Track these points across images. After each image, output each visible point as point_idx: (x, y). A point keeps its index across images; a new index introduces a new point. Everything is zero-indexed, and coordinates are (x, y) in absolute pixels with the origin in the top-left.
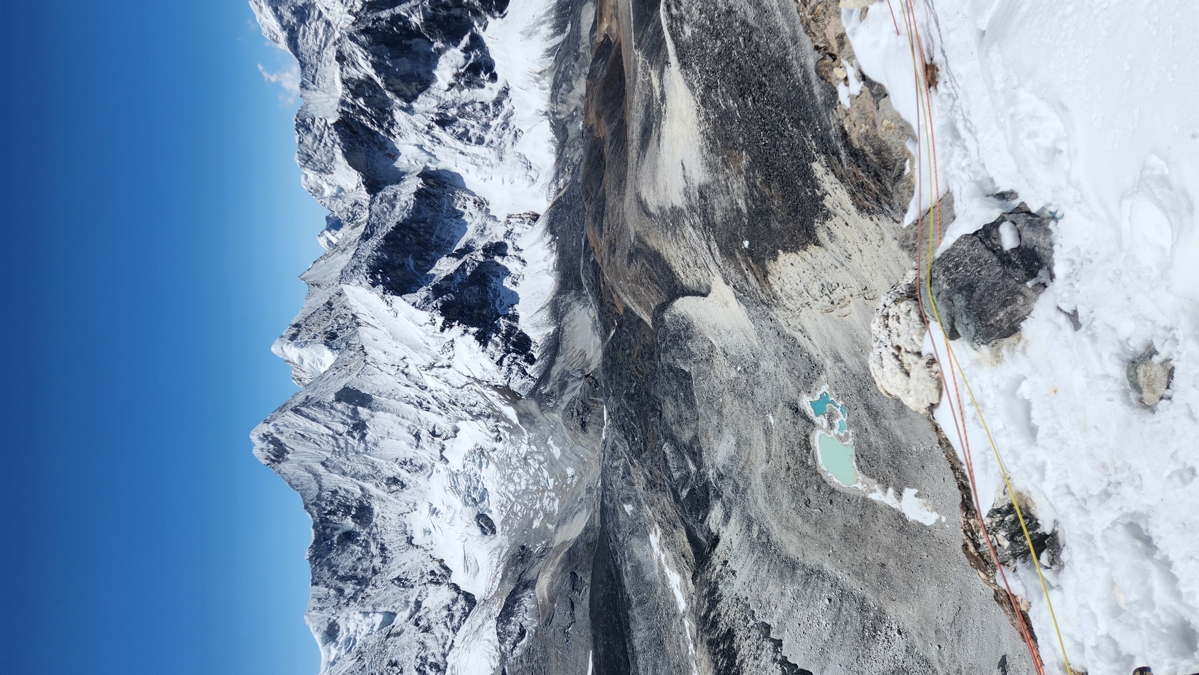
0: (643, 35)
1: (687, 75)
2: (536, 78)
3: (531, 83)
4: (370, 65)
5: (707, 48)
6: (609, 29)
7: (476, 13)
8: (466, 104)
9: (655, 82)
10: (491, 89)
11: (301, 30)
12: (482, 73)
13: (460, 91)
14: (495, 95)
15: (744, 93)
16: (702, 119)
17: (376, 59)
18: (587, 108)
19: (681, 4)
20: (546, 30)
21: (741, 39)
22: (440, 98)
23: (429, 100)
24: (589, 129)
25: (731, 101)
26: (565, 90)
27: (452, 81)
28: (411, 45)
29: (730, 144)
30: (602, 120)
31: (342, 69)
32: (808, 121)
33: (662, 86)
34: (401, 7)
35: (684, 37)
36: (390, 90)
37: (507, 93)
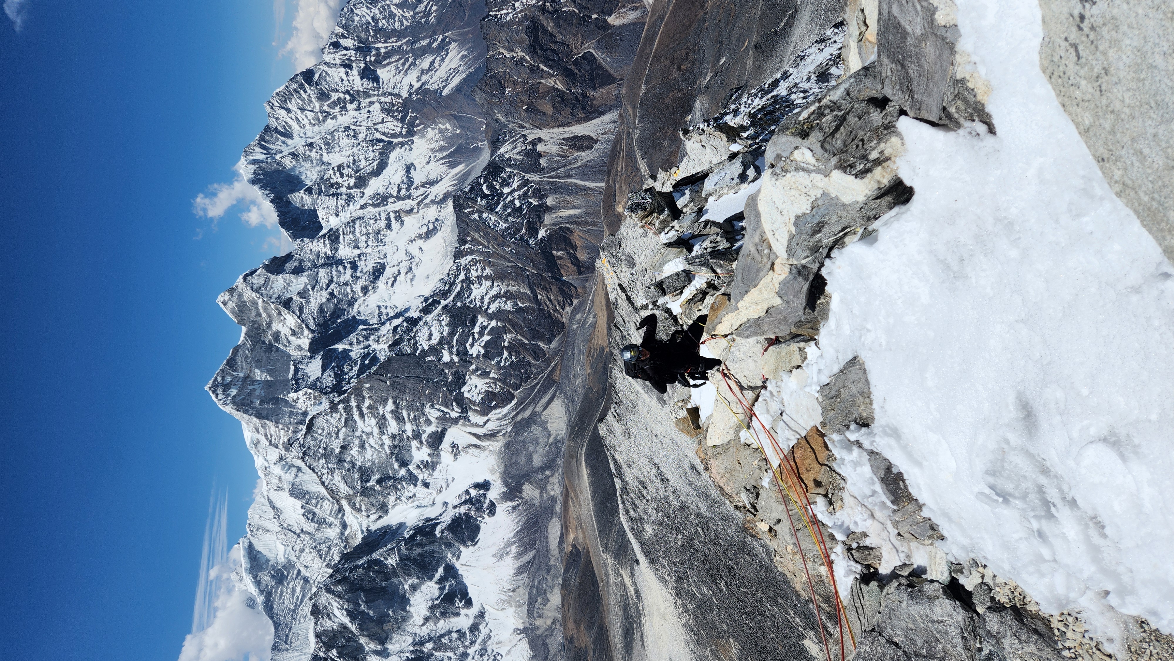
0: (608, 540)
1: (657, 569)
2: (510, 597)
3: (505, 603)
4: (345, 613)
5: (670, 542)
6: (576, 539)
7: (449, 545)
8: (442, 636)
9: (628, 581)
10: (467, 615)
11: (279, 592)
12: (457, 600)
13: (435, 625)
14: (470, 621)
15: (716, 579)
16: (680, 611)
17: (351, 606)
18: (564, 618)
19: (637, 507)
20: (516, 549)
21: (699, 530)
22: (415, 634)
23: (404, 638)
24: (571, 641)
25: (705, 589)
26: (541, 604)
27: (428, 614)
28: (386, 586)
29: (715, 633)
30: (582, 628)
31: (316, 623)
32: (786, 597)
33: (635, 584)
34: (378, 552)
35: (646, 536)
36: (364, 636)
37: (483, 617)
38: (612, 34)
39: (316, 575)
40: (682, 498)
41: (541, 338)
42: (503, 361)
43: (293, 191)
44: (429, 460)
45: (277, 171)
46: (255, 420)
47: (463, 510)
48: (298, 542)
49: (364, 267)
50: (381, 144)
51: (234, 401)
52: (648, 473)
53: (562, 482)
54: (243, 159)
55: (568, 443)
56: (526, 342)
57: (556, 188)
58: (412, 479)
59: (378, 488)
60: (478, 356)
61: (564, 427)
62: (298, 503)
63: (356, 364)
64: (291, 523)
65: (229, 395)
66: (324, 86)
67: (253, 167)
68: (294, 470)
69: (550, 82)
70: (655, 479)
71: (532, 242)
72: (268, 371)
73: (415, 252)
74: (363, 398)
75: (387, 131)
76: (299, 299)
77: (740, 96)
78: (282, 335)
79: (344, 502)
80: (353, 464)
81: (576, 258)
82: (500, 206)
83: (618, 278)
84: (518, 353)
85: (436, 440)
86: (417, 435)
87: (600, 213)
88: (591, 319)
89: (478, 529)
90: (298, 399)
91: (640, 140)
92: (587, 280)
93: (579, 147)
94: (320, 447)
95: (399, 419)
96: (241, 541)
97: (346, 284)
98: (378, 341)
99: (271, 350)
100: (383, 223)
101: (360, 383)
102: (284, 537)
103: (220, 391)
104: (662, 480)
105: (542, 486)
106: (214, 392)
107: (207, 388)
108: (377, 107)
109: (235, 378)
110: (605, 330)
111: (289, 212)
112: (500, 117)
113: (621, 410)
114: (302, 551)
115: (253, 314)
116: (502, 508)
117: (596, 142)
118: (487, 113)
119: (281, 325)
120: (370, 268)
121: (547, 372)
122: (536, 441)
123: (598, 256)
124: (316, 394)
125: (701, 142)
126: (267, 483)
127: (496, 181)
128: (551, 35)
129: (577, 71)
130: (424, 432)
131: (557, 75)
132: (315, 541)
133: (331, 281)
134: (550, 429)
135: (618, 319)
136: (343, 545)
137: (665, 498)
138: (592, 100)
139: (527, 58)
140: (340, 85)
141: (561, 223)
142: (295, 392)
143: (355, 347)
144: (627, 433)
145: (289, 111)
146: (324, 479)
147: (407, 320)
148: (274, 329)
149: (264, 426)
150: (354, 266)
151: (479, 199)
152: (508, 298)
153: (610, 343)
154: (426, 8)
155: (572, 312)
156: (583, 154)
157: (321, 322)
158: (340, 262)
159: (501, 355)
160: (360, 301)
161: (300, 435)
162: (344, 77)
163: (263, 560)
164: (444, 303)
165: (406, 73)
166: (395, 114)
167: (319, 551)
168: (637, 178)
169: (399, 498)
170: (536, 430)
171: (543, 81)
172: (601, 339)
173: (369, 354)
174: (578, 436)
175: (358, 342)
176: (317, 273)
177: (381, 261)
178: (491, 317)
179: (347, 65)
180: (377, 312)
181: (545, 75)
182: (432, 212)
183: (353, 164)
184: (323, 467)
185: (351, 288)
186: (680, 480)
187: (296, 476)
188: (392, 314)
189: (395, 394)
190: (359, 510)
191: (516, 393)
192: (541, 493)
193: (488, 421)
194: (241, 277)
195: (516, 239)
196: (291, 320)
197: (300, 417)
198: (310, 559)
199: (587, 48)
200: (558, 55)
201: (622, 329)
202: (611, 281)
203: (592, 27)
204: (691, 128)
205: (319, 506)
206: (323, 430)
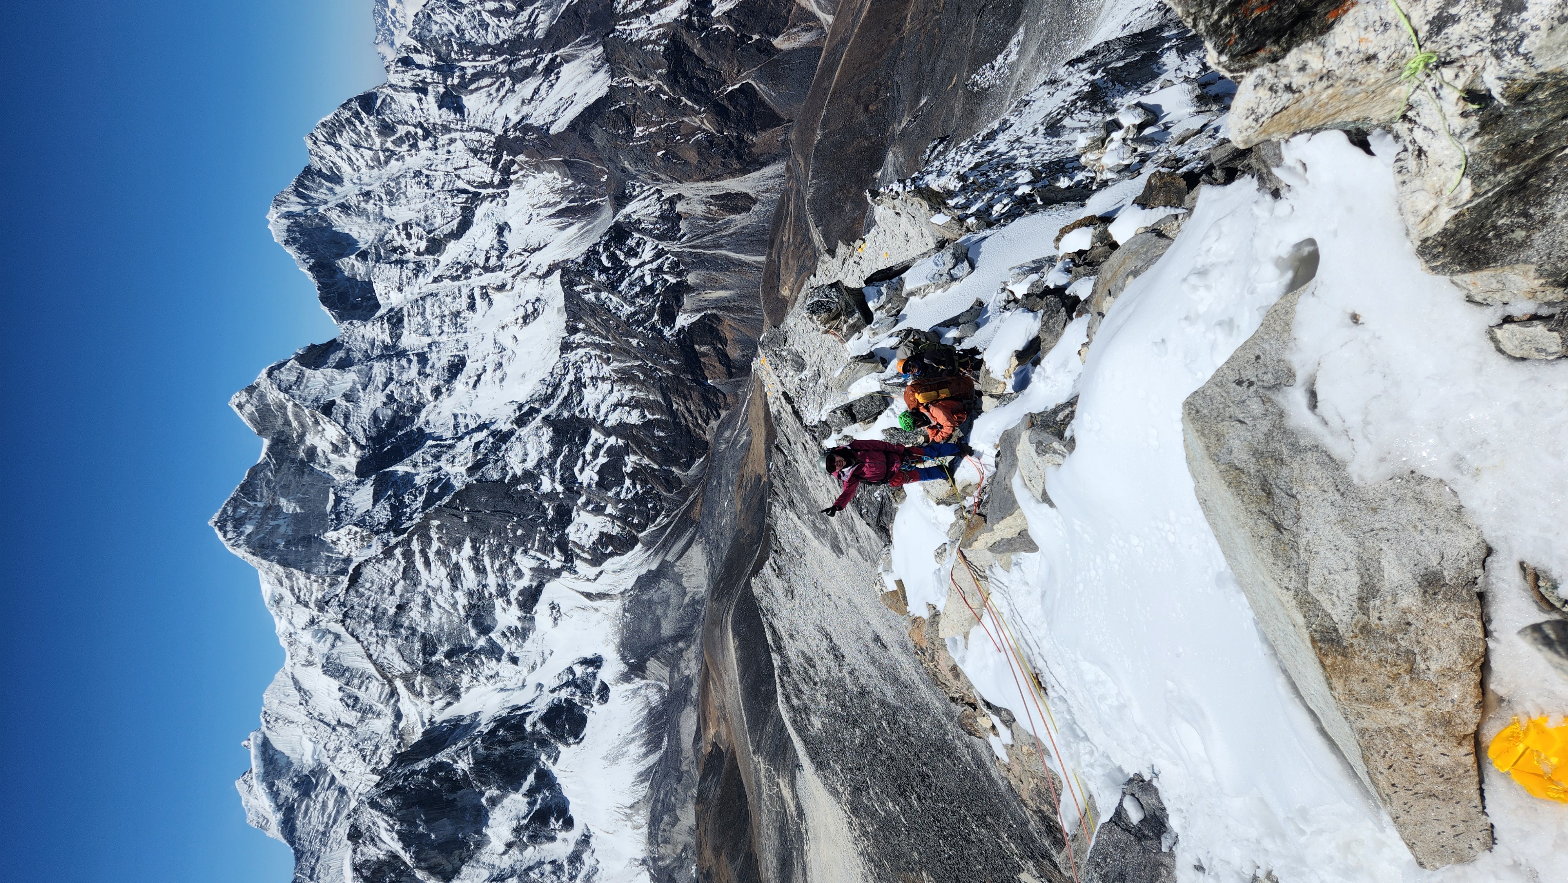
0: (761, 737)
1: (826, 777)
2: (627, 815)
3: (621, 823)
4: (396, 837)
5: (845, 740)
6: (717, 735)
7: (543, 743)
8: (530, 868)
9: (787, 793)
10: (565, 840)
11: (303, 807)
12: (553, 820)
13: (521, 852)
14: (571, 848)
15: (905, 791)
16: (856, 834)
17: (405, 827)
18: (699, 844)
19: (802, 693)
20: (636, 749)
21: (884, 724)
22: (493, 866)
23: (477, 871)
24: (706, 875)
25: (890, 804)
26: (667, 824)
27: (511, 838)
28: (455, 800)
29: (902, 863)
30: (723, 858)
31: (354, 851)
32: (997, 815)
33: (796, 797)
34: (444, 753)
35: (813, 732)
36: (421, 868)
37: (588, 843)
38: (778, 61)
39: (357, 784)
40: (862, 681)
41: (676, 462)
42: (624, 490)
43: (341, 256)
44: (519, 625)
45: (319, 228)
46: (278, 568)
47: (564, 694)
48: (333, 737)
49: (436, 361)
50: (465, 196)
51: (248, 541)
52: (817, 646)
53: (700, 657)
54: (272, 210)
55: (709, 604)
56: (656, 467)
57: (700, 262)
58: (494, 651)
59: (446, 663)
60: (589, 485)
61: (705, 583)
62: (335, 684)
63: (421, 493)
64: (324, 712)
65: (242, 533)
66: (388, 118)
67: (286, 222)
68: (330, 638)
69: (696, 121)
70: (826, 655)
71: (667, 332)
72: (298, 501)
73: (508, 342)
74: (430, 539)
75: (472, 178)
76: (344, 403)
77: (946, 148)
78: (319, 450)
79: (399, 684)
80: (414, 631)
81: (726, 355)
82: (625, 283)
83: (783, 384)
84: (644, 483)
85: (530, 598)
86: (503, 591)
87: (758, 297)
88: (745, 438)
89: (583, 720)
90: (339, 540)
91: (812, 202)
92: (740, 386)
93: (732, 208)
94: (367, 607)
95: (480, 570)
96: (252, 735)
97: (411, 383)
98: (453, 462)
99: (303, 473)
100: (464, 301)
101: (427, 519)
102: (313, 730)
103: (229, 527)
104: (836, 656)
105: (673, 663)
106: (220, 529)
107: (211, 523)
108: (459, 145)
109: (251, 509)
110: (763, 453)
111: (336, 283)
112: (626, 164)
113: (782, 560)
114: (338, 749)
115: (280, 421)
116: (617, 691)
117: (755, 201)
118: (610, 160)
119: (318, 438)
120: (444, 362)
121: (684, 507)
122: (666, 601)
123: (755, 354)
124: (364, 534)
125: (894, 207)
126: (292, 656)
127: (620, 250)
128: (698, 59)
129: (731, 108)
130: (514, 587)
131: (704, 112)
132: (357, 736)
133: (390, 379)
134: (685, 585)
135: (781, 438)
136: (395, 742)
137: (840, 680)
138: (750, 146)
139: (666, 88)
140: (410, 114)
141: (706, 309)
142: (335, 530)
143: (421, 469)
144: (790, 592)
145: (338, 147)
146: (372, 651)
147: (493, 434)
148: (308, 443)
149: (289, 577)
150: (423, 359)
151: (596, 273)
152: (634, 407)
153: (769, 470)
154: (530, 17)
155: (719, 427)
156: (738, 217)
157: (374, 435)
158: (402, 354)
159: (621, 483)
160: (430, 407)
161: (341, 589)
162: (416, 104)
163: (282, 763)
164: (545, 412)
165: (501, 102)
166: (485, 156)
167: (361, 750)
168: (809, 252)
169: (476, 678)
170: (666, 587)
171: (686, 119)
172: (756, 464)
173: (440, 479)
174: (723, 595)
175: (425, 463)
176: (371, 368)
177: (460, 353)
178: (608, 432)
179: (421, 89)
180: (452, 422)
181: (688, 111)
182: (531, 289)
183: (426, 221)
184: (370, 634)
185: (418, 389)
186: (859, 657)
187: (333, 646)
188: (473, 426)
189: (474, 534)
190: (420, 694)
191: (641, 535)
192: (671, 672)
193: (601, 573)
194: (264, 372)
195: (645, 328)
196: (333, 432)
197: (340, 565)
198: (348, 761)
199: (745, 78)
200: (706, 86)
201: (786, 452)
202: (772, 387)
203: (753, 50)
204: (882, 190)
205: (363, 688)
206: (372, 583)
